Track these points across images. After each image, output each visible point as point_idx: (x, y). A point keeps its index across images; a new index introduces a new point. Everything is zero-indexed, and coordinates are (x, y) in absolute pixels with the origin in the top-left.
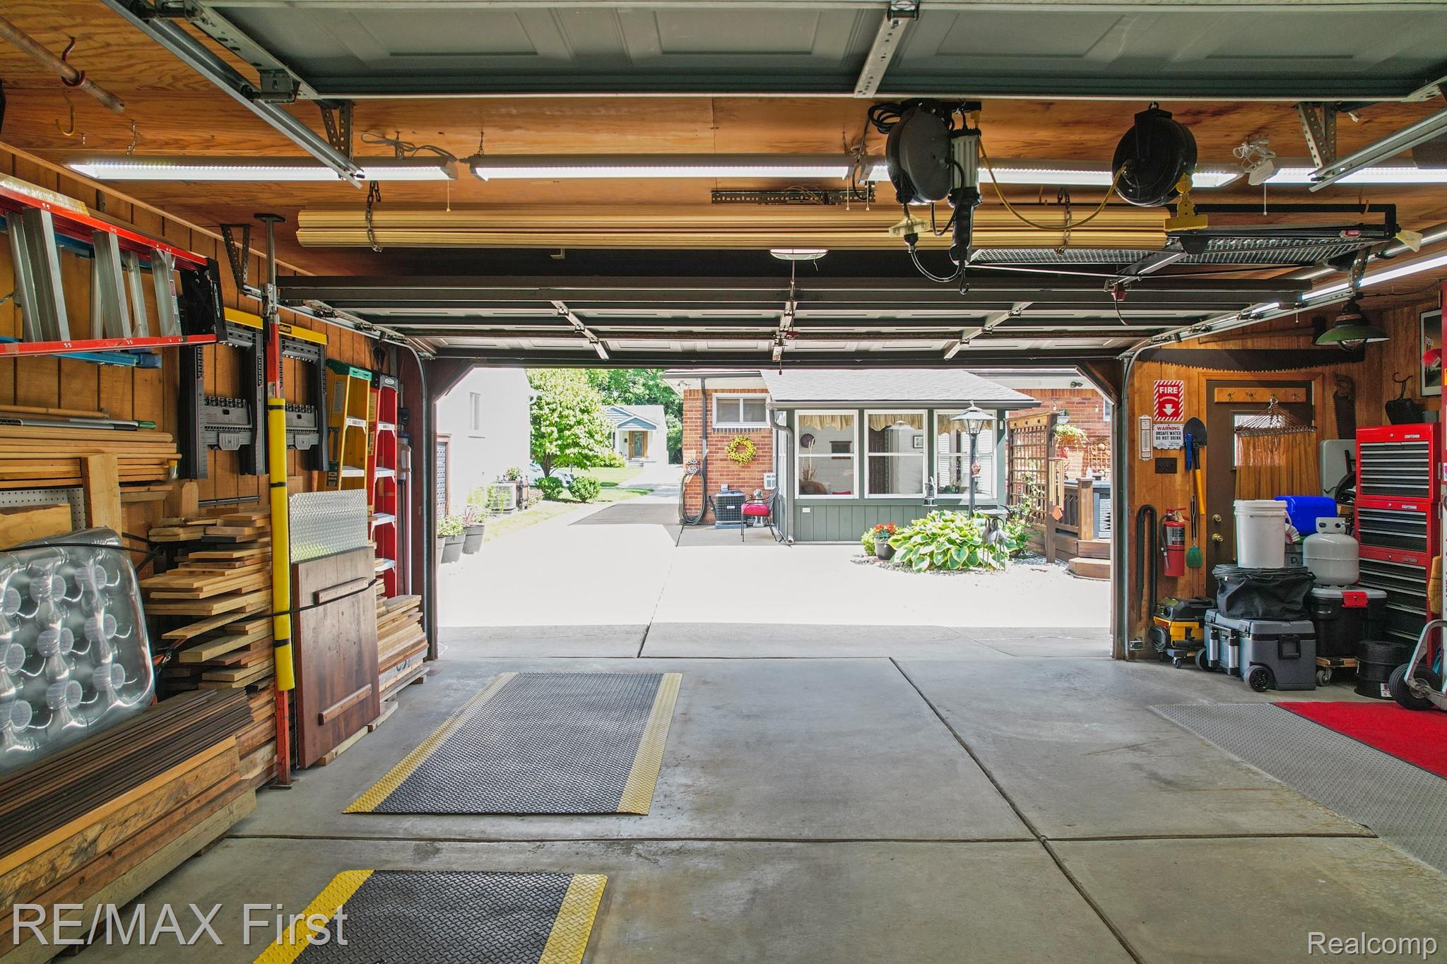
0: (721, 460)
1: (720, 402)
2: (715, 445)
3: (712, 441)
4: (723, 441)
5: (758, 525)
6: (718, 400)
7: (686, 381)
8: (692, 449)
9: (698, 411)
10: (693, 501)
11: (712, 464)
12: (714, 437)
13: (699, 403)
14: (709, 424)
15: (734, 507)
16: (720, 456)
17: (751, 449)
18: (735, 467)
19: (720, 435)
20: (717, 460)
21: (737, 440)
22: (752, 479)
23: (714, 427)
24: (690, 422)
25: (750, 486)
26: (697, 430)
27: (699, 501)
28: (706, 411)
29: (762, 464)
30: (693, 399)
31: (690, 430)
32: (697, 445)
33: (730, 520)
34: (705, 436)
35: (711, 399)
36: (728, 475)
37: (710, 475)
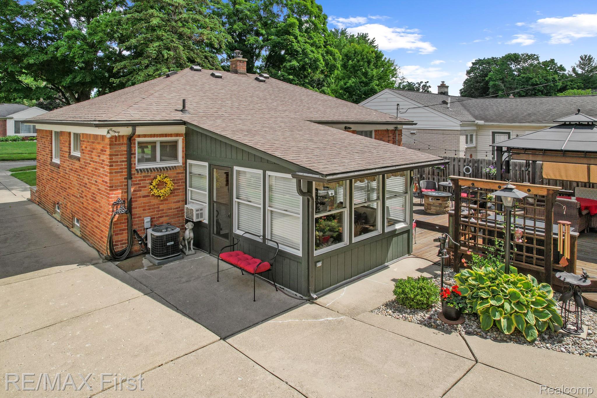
0: (144, 197)
1: (141, 145)
2: (138, 184)
3: (136, 181)
4: (145, 180)
5: (190, 252)
6: (139, 143)
7: (114, 128)
8: (117, 189)
9: (123, 155)
10: (119, 237)
11: (136, 201)
12: (137, 177)
13: (124, 148)
14: (133, 166)
15: (173, 243)
16: (143, 192)
17: (170, 185)
18: (155, 201)
19: (143, 174)
20: (140, 197)
21: (159, 178)
22: (169, 209)
23: (137, 168)
24: (116, 165)
25: (167, 216)
26: (122, 172)
27: (125, 236)
28: (130, 154)
29: (176, 196)
30: (119, 144)
31: (116, 172)
32: (122, 186)
33: (169, 254)
34: (130, 176)
35: (135, 144)
36: (150, 209)
37: (134, 211)
